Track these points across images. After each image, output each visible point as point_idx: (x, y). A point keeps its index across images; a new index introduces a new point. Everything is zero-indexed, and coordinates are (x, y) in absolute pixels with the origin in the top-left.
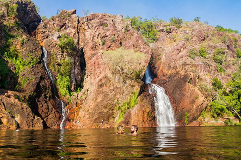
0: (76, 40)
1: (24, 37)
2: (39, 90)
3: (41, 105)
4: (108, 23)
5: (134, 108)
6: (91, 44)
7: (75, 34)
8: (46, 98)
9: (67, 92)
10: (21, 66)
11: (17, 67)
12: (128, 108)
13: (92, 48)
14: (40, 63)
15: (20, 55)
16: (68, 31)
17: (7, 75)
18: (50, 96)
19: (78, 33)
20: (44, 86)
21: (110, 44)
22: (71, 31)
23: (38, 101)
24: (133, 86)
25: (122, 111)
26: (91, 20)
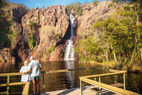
0: (37, 22)
1: (15, 24)
2: (18, 46)
3: (19, 52)
4: (52, 11)
5: (53, 53)
6: (44, 23)
7: (37, 19)
8: (22, 49)
9: (33, 46)
10: (13, 37)
11: (12, 37)
12: (50, 53)
13: (44, 25)
14: (21, 35)
15: (14, 32)
16: (34, 18)
17: (7, 41)
18: (23, 48)
19: (39, 18)
20: (20, 45)
21: (50, 22)
22: (35, 18)
23: (18, 51)
24: (53, 42)
25: (47, 54)
26: (46, 10)
